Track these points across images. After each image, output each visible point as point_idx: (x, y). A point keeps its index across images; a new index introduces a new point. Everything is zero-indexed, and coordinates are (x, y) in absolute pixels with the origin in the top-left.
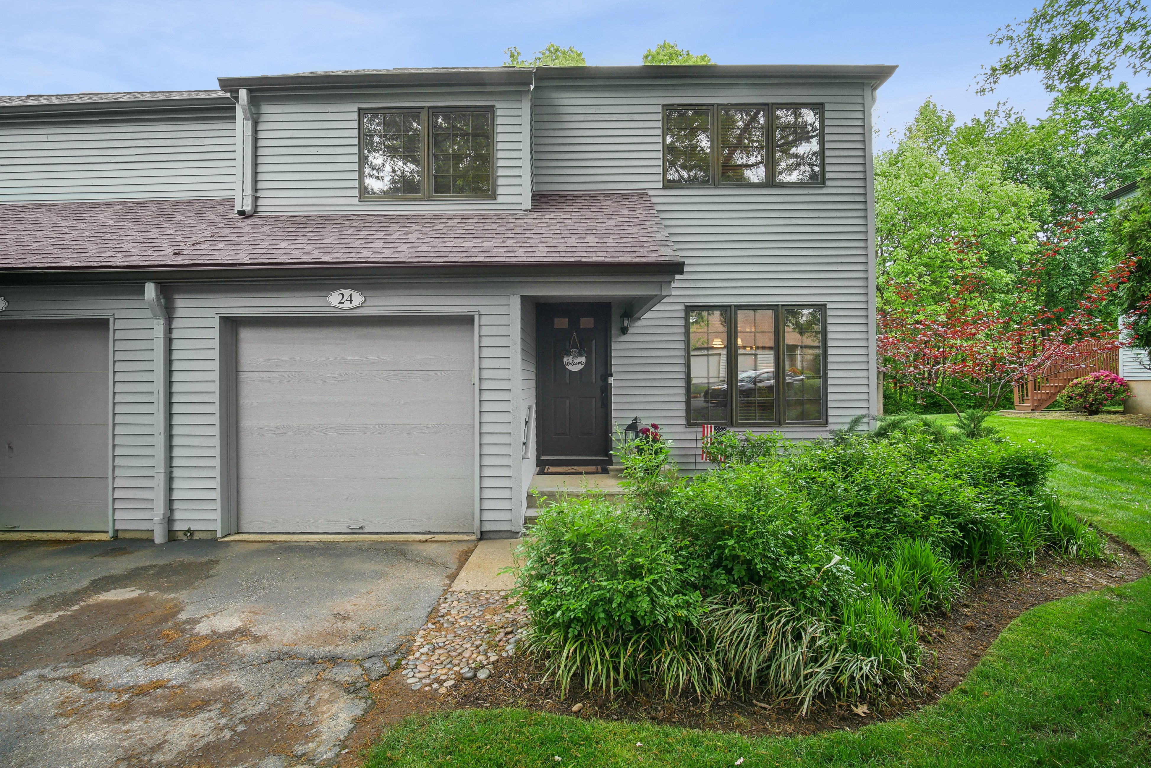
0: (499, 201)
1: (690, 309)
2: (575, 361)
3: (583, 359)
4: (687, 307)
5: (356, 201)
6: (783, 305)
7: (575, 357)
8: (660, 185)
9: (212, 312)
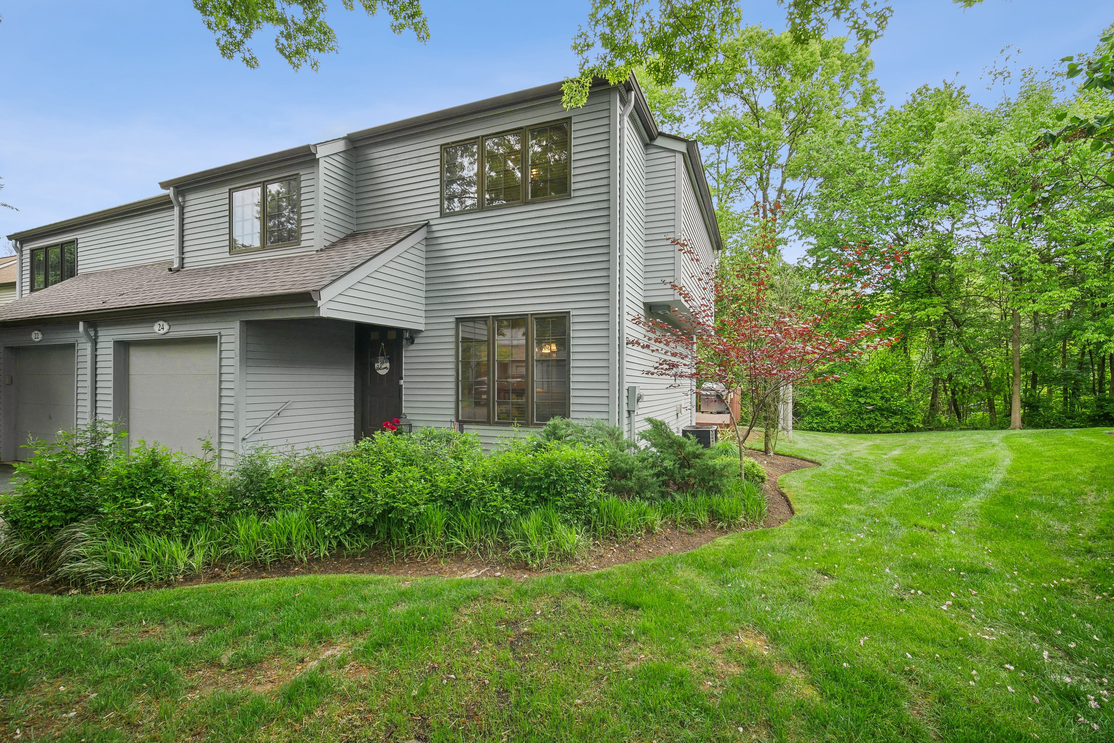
0: (302, 245)
1: (459, 320)
2: (383, 367)
3: (388, 365)
4: (457, 319)
5: (227, 255)
6: (532, 314)
7: (382, 363)
8: (438, 215)
9: (110, 338)
